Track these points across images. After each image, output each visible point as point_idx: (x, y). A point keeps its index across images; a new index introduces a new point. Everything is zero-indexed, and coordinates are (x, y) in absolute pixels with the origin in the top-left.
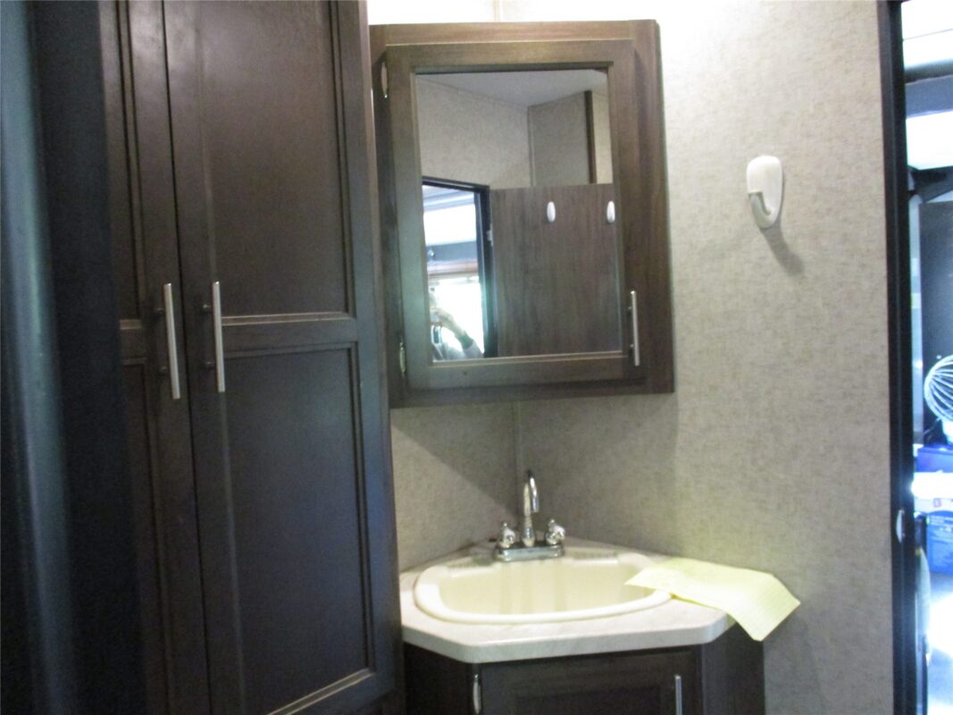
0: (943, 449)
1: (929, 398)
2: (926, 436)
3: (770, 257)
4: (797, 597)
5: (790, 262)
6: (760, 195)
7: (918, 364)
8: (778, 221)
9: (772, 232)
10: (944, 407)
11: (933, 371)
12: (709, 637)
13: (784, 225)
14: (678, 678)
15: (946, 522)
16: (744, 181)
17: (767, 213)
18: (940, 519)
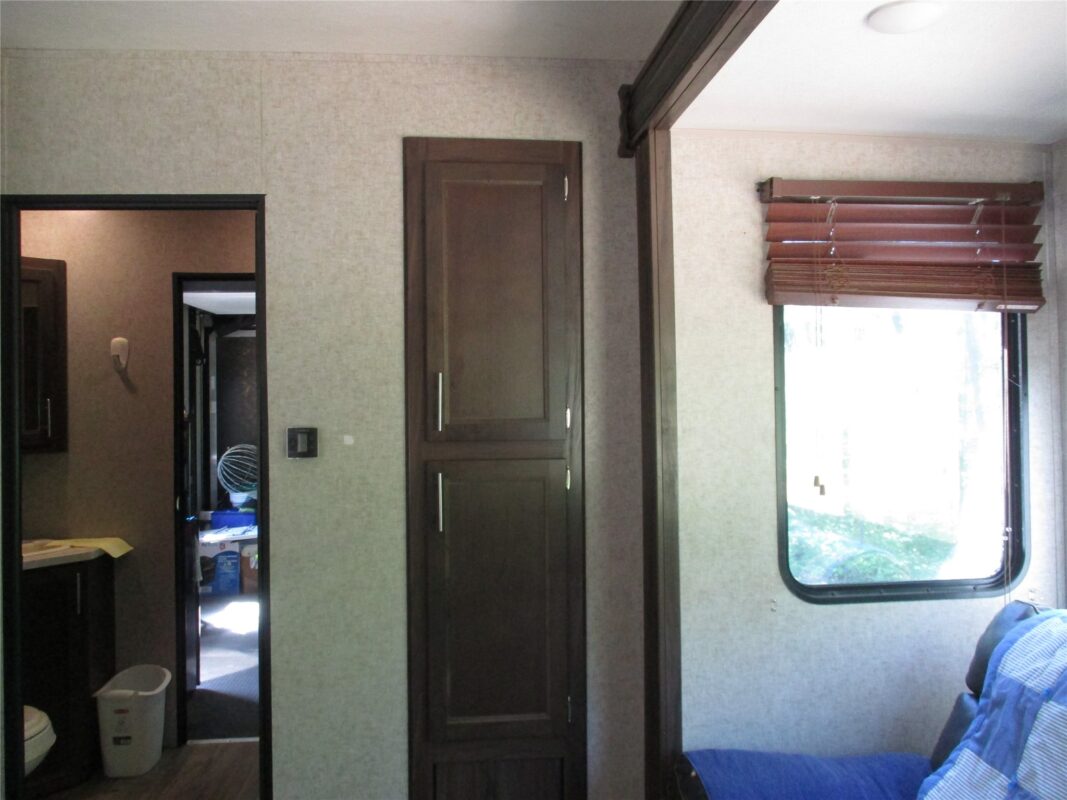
0: (228, 512)
1: (220, 477)
2: (219, 505)
3: (121, 385)
4: (130, 544)
5: (130, 387)
6: (118, 356)
7: (214, 457)
8: (126, 367)
9: (123, 374)
10: (231, 483)
11: (223, 458)
12: (93, 557)
13: (129, 370)
14: (78, 575)
15: (228, 559)
16: (109, 348)
17: (120, 364)
18: (224, 558)
